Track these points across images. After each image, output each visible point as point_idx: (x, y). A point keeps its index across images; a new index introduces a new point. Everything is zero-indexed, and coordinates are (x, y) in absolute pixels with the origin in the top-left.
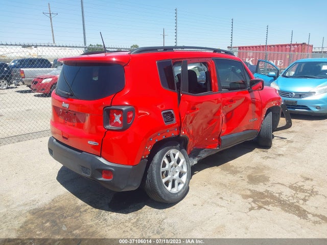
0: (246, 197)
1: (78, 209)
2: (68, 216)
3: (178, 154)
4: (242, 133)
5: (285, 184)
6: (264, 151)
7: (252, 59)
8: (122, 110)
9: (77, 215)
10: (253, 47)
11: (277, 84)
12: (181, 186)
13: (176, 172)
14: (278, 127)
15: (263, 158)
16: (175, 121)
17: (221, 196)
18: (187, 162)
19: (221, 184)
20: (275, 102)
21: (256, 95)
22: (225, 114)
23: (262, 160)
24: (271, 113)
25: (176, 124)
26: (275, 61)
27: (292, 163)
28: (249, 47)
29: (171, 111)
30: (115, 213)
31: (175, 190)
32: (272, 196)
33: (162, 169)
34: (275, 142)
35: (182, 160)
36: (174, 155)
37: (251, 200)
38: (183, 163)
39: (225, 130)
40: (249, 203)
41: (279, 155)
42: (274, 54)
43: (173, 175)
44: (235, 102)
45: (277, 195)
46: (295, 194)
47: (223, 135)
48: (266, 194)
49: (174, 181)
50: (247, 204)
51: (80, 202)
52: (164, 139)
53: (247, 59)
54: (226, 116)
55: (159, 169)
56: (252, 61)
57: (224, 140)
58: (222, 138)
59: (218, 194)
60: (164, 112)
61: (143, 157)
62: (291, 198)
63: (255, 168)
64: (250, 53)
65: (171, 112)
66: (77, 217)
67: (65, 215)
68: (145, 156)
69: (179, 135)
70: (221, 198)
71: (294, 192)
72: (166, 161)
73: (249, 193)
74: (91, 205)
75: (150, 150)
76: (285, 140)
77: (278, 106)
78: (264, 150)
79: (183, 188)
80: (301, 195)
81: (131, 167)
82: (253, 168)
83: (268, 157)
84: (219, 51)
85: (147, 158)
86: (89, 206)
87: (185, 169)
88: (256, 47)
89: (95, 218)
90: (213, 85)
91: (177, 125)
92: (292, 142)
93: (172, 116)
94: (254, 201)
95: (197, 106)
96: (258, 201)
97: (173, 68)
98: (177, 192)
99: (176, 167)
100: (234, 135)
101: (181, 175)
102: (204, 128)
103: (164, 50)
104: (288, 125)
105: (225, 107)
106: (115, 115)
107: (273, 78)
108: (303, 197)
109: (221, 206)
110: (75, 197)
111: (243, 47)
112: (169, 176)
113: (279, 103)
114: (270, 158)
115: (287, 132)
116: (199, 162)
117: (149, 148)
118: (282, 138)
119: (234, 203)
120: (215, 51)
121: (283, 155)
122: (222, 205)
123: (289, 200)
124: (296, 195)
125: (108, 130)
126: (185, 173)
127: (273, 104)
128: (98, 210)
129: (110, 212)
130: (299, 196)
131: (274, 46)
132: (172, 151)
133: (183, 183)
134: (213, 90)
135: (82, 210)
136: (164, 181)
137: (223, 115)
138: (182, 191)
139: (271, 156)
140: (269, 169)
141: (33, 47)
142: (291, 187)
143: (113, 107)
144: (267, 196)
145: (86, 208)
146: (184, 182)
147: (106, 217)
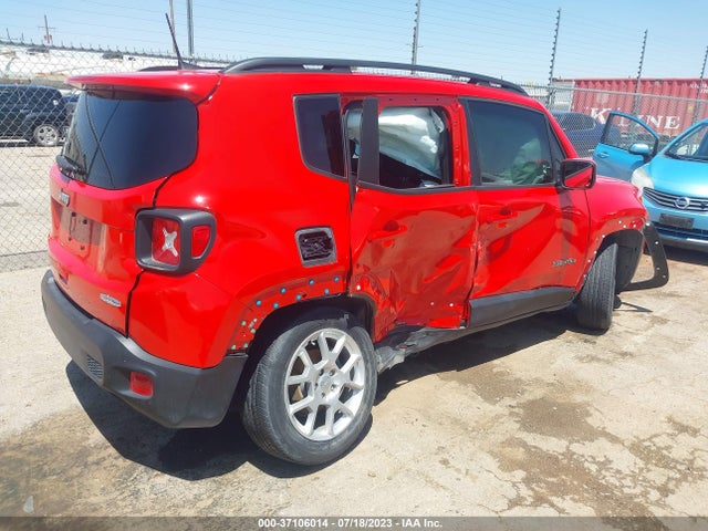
0: (508, 465)
1: (81, 456)
2: (53, 472)
3: (343, 340)
4: (531, 293)
5: (622, 436)
6: (586, 341)
7: (605, 110)
8: (178, 221)
9: (76, 471)
10: (610, 82)
11: (649, 174)
12: (344, 423)
13: (334, 386)
14: (633, 281)
15: (581, 359)
16: (333, 256)
17: (446, 456)
18: (366, 361)
19: (455, 421)
20: (630, 219)
21: (577, 198)
22: (486, 243)
23: (575, 365)
24: (615, 245)
25: (335, 265)
26: (660, 118)
27: (654, 379)
28: (602, 82)
29: (327, 230)
30: (167, 477)
31: (323, 434)
32: (578, 470)
33: (290, 380)
34: (621, 320)
35: (355, 356)
36: (331, 343)
37: (520, 474)
38: (357, 362)
39: (483, 285)
40: (514, 485)
41: (624, 354)
42: (660, 100)
43: (324, 395)
44: (515, 215)
45: (594, 468)
46: (641, 470)
47: (475, 297)
48: (565, 461)
49: (322, 411)
50: (509, 485)
51: (96, 436)
52: (299, 304)
53: (593, 110)
54: (489, 248)
55: (280, 378)
56: (604, 114)
57: (480, 308)
58: (473, 303)
59: (441, 449)
60: (304, 231)
61: (234, 347)
62: (628, 482)
63: (552, 384)
64: (603, 96)
65: (324, 234)
66: (72, 478)
67: (46, 468)
68: (239, 344)
69: (345, 294)
70: (445, 462)
71: (641, 464)
72: (306, 359)
73: (520, 454)
74: (117, 449)
75: (253, 331)
76: (645, 314)
77: (635, 231)
78: (589, 337)
79: (349, 428)
80: (657, 475)
81: (197, 371)
82: (549, 385)
83: (593, 359)
84: (486, 80)
85: (246, 351)
86: (112, 450)
87: (360, 380)
88: (618, 82)
89: (114, 485)
90: (456, 168)
91: (342, 269)
92: (663, 321)
93: (327, 244)
94: (527, 481)
95: (400, 222)
96: (539, 481)
97: (343, 118)
98: (331, 437)
99: (333, 372)
100: (507, 297)
101: (346, 394)
102: (424, 276)
103: (326, 67)
104: (660, 279)
105: (485, 227)
106: (165, 232)
107: (641, 158)
108: (660, 481)
109: (438, 486)
110: (89, 421)
111: (586, 82)
112: (310, 399)
113: (640, 223)
114: (599, 360)
115: (658, 295)
116: (408, 359)
117: (252, 326)
118: (641, 310)
119: (474, 479)
120: (474, 79)
121: (631, 355)
122: (441, 482)
123: (623, 486)
124: (645, 473)
125: (146, 270)
126: (358, 390)
127: (623, 224)
128: (129, 462)
129: (156, 472)
130: (650, 476)
131: (661, 81)
132: (324, 334)
133: (349, 414)
134: (456, 180)
135: (91, 459)
136: (292, 409)
137: (479, 247)
138: (345, 437)
139: (601, 357)
140: (588, 390)
141: (126, 57)
142: (636, 448)
143: (158, 211)
144: (565, 470)
145: (104, 454)
146: (354, 413)
147: (140, 486)
